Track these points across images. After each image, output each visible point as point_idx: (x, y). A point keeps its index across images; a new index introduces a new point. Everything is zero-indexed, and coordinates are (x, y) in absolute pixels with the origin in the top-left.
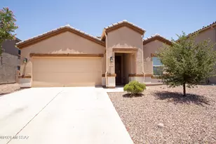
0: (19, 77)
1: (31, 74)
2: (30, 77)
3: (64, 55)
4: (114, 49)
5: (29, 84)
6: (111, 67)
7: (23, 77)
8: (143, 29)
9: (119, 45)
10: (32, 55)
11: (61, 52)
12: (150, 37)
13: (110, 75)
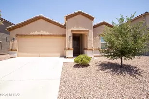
0: (9, 50)
1: (17, 48)
2: (16, 50)
3: (39, 35)
4: (72, 31)
5: (16, 55)
6: (70, 43)
7: (12, 50)
8: (93, 16)
9: (75, 27)
10: (17, 35)
11: (36, 33)
12: (98, 23)
13: (68, 49)
